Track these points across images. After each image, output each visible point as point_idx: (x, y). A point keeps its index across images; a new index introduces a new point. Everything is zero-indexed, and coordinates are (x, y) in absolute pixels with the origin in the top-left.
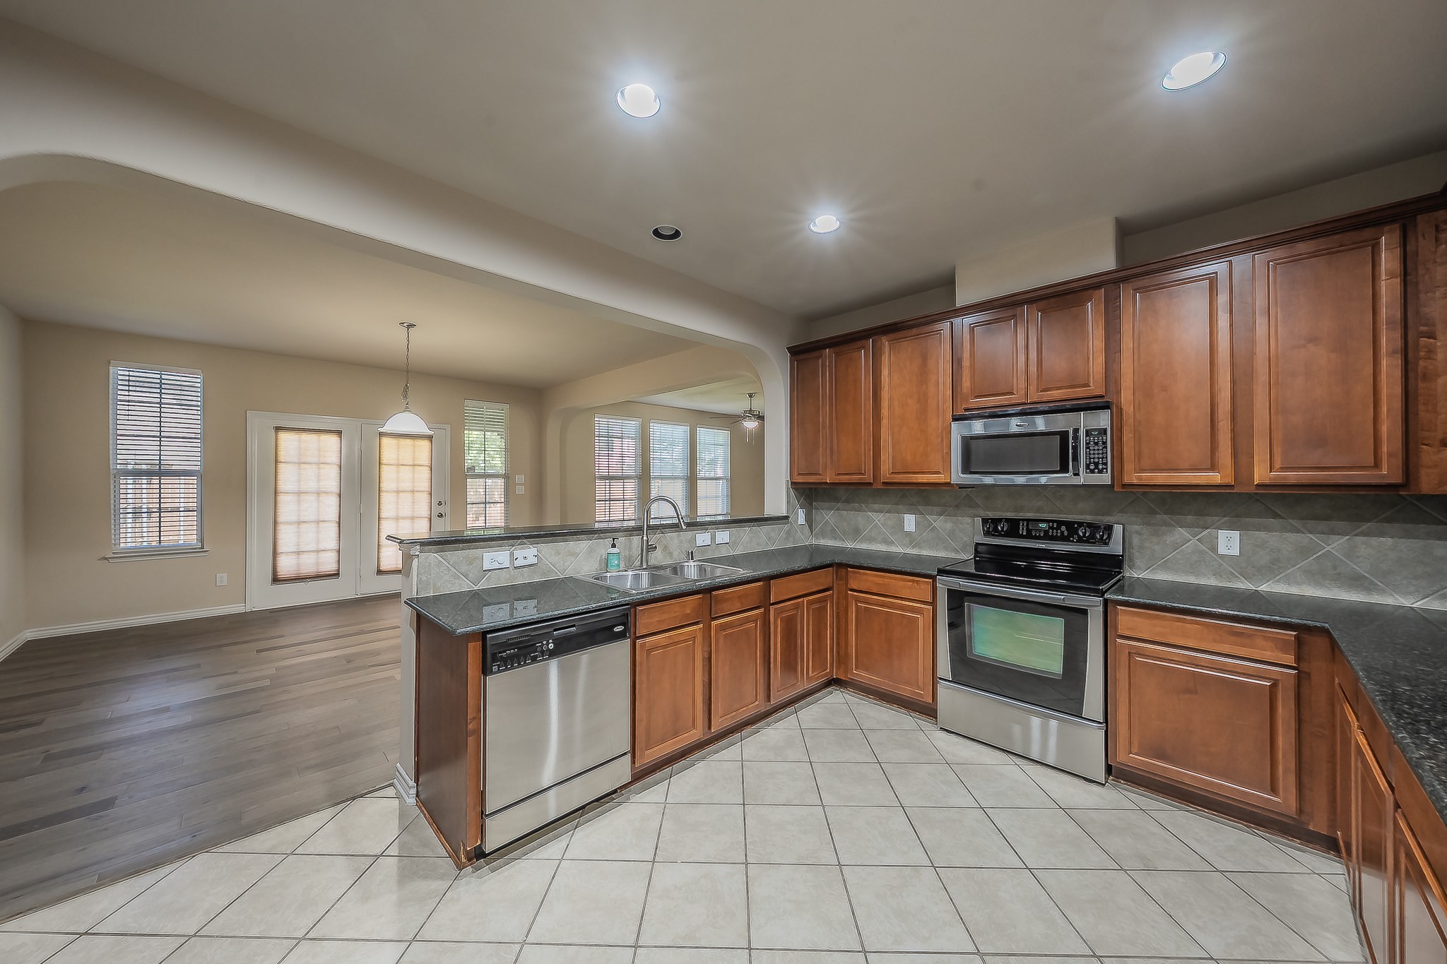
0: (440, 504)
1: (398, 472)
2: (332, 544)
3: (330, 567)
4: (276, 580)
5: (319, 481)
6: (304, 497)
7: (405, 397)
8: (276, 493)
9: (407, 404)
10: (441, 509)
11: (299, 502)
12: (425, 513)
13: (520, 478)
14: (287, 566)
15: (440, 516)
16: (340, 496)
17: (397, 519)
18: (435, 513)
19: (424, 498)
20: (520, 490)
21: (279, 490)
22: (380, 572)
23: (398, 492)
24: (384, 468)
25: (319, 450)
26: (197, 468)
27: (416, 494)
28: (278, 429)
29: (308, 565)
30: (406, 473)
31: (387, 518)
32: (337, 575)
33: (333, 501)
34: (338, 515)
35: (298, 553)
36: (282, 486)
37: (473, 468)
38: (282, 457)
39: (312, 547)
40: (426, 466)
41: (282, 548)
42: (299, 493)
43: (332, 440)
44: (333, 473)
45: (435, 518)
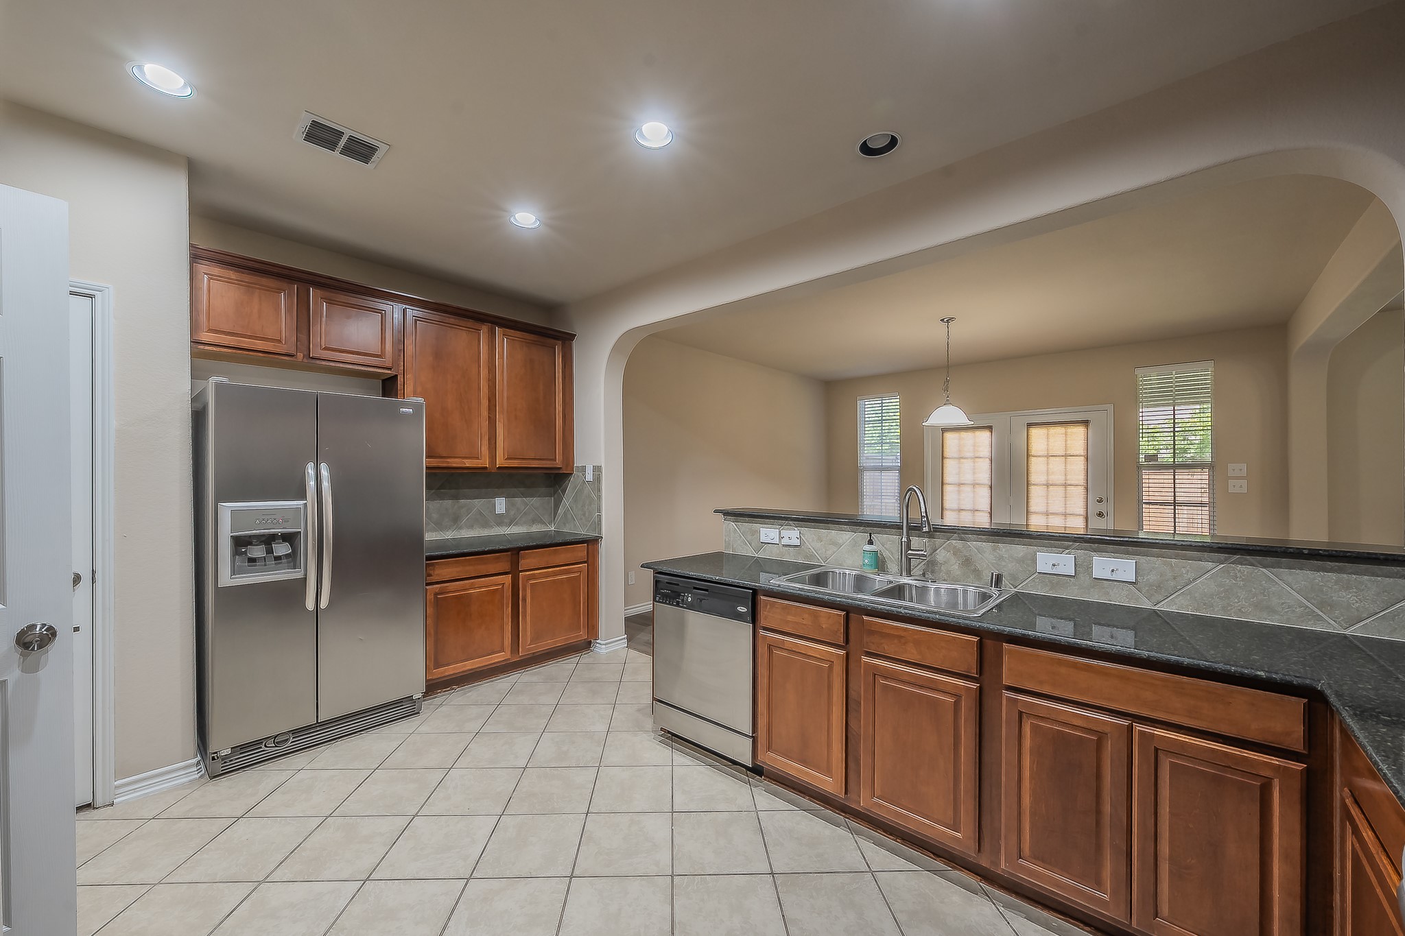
0: (1100, 502)
1: (1048, 464)
5: (974, 473)
6: (963, 488)
7: (946, 390)
8: (943, 483)
9: (948, 397)
10: (1102, 507)
11: (959, 492)
12: (1081, 509)
13: (1237, 470)
15: (1102, 514)
16: (991, 487)
17: (1047, 514)
18: (1093, 511)
19: (1078, 493)
20: (1238, 486)
21: (945, 481)
23: (1048, 485)
24: (1033, 460)
25: (974, 446)
26: (898, 464)
27: (1069, 488)
30: (1057, 465)
31: (1035, 513)
33: (986, 492)
34: (989, 506)
36: (948, 479)
37: (1154, 457)
38: (946, 454)
40: (1081, 456)
42: (960, 484)
44: (985, 466)
45: (1093, 517)
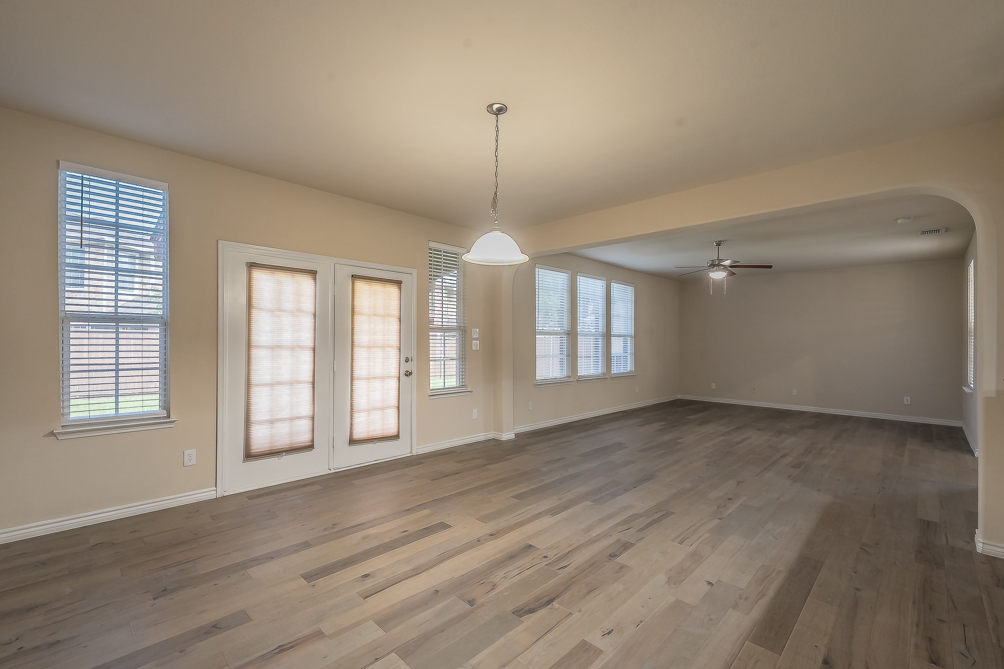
0: (407, 360)
1: (371, 323)
2: (306, 409)
3: (304, 438)
4: (249, 455)
5: (294, 333)
6: (278, 352)
8: (249, 346)
10: (409, 367)
11: (274, 358)
12: (393, 370)
13: (476, 333)
14: (261, 438)
15: (408, 374)
16: (314, 350)
17: (369, 379)
18: (403, 372)
19: (393, 354)
20: (476, 345)
21: (253, 343)
22: (352, 442)
23: (370, 347)
24: (357, 318)
25: (295, 294)
26: (160, 312)
27: (386, 349)
28: (252, 266)
29: (283, 436)
30: (378, 324)
31: (360, 379)
32: (310, 447)
33: (306, 357)
34: (312, 373)
35: (272, 422)
36: (256, 338)
38: (256, 302)
39: (285, 414)
40: (395, 316)
41: (255, 417)
42: (274, 348)
43: (306, 284)
44: (307, 322)
45: (403, 377)
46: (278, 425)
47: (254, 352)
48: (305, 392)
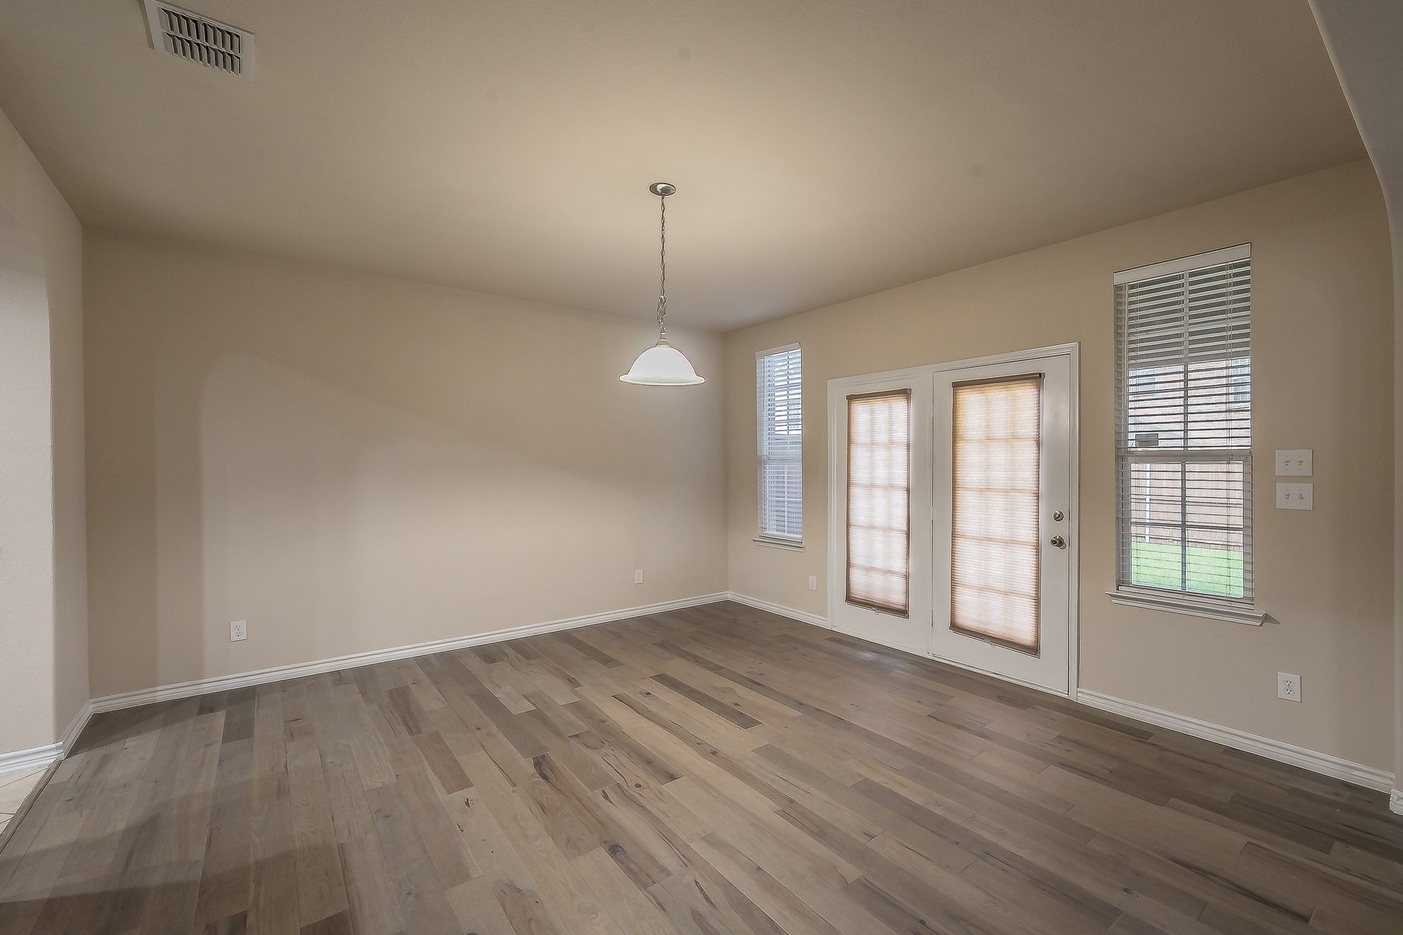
0: (1059, 518)
1: (982, 451)
2: (899, 565)
3: (898, 599)
4: (849, 598)
5: (887, 467)
6: (874, 491)
10: (1061, 529)
11: (869, 497)
12: (1024, 532)
13: (1293, 462)
14: (857, 583)
15: (1059, 543)
16: (908, 491)
17: (980, 538)
18: (1049, 539)
19: (1024, 504)
20: (1293, 496)
22: (955, 627)
23: (981, 489)
24: (961, 446)
25: (887, 423)
27: (1011, 494)
28: (850, 398)
29: (878, 589)
30: (995, 454)
31: (964, 537)
32: (904, 612)
33: (900, 498)
34: (906, 520)
35: (866, 569)
37: (1151, 438)
38: (853, 438)
40: (1030, 438)
41: (853, 559)
43: (899, 407)
44: (900, 455)
45: (1048, 549)
46: (873, 574)
47: (853, 490)
48: (899, 542)
